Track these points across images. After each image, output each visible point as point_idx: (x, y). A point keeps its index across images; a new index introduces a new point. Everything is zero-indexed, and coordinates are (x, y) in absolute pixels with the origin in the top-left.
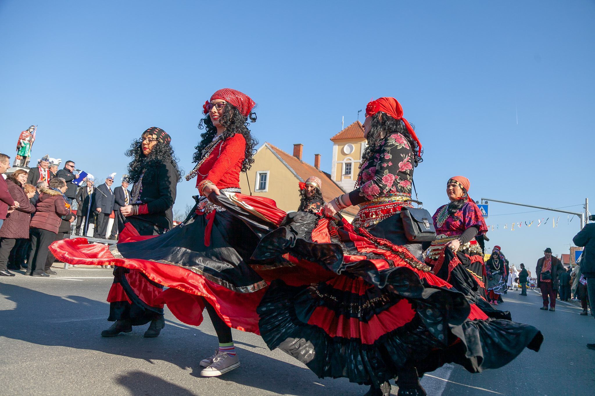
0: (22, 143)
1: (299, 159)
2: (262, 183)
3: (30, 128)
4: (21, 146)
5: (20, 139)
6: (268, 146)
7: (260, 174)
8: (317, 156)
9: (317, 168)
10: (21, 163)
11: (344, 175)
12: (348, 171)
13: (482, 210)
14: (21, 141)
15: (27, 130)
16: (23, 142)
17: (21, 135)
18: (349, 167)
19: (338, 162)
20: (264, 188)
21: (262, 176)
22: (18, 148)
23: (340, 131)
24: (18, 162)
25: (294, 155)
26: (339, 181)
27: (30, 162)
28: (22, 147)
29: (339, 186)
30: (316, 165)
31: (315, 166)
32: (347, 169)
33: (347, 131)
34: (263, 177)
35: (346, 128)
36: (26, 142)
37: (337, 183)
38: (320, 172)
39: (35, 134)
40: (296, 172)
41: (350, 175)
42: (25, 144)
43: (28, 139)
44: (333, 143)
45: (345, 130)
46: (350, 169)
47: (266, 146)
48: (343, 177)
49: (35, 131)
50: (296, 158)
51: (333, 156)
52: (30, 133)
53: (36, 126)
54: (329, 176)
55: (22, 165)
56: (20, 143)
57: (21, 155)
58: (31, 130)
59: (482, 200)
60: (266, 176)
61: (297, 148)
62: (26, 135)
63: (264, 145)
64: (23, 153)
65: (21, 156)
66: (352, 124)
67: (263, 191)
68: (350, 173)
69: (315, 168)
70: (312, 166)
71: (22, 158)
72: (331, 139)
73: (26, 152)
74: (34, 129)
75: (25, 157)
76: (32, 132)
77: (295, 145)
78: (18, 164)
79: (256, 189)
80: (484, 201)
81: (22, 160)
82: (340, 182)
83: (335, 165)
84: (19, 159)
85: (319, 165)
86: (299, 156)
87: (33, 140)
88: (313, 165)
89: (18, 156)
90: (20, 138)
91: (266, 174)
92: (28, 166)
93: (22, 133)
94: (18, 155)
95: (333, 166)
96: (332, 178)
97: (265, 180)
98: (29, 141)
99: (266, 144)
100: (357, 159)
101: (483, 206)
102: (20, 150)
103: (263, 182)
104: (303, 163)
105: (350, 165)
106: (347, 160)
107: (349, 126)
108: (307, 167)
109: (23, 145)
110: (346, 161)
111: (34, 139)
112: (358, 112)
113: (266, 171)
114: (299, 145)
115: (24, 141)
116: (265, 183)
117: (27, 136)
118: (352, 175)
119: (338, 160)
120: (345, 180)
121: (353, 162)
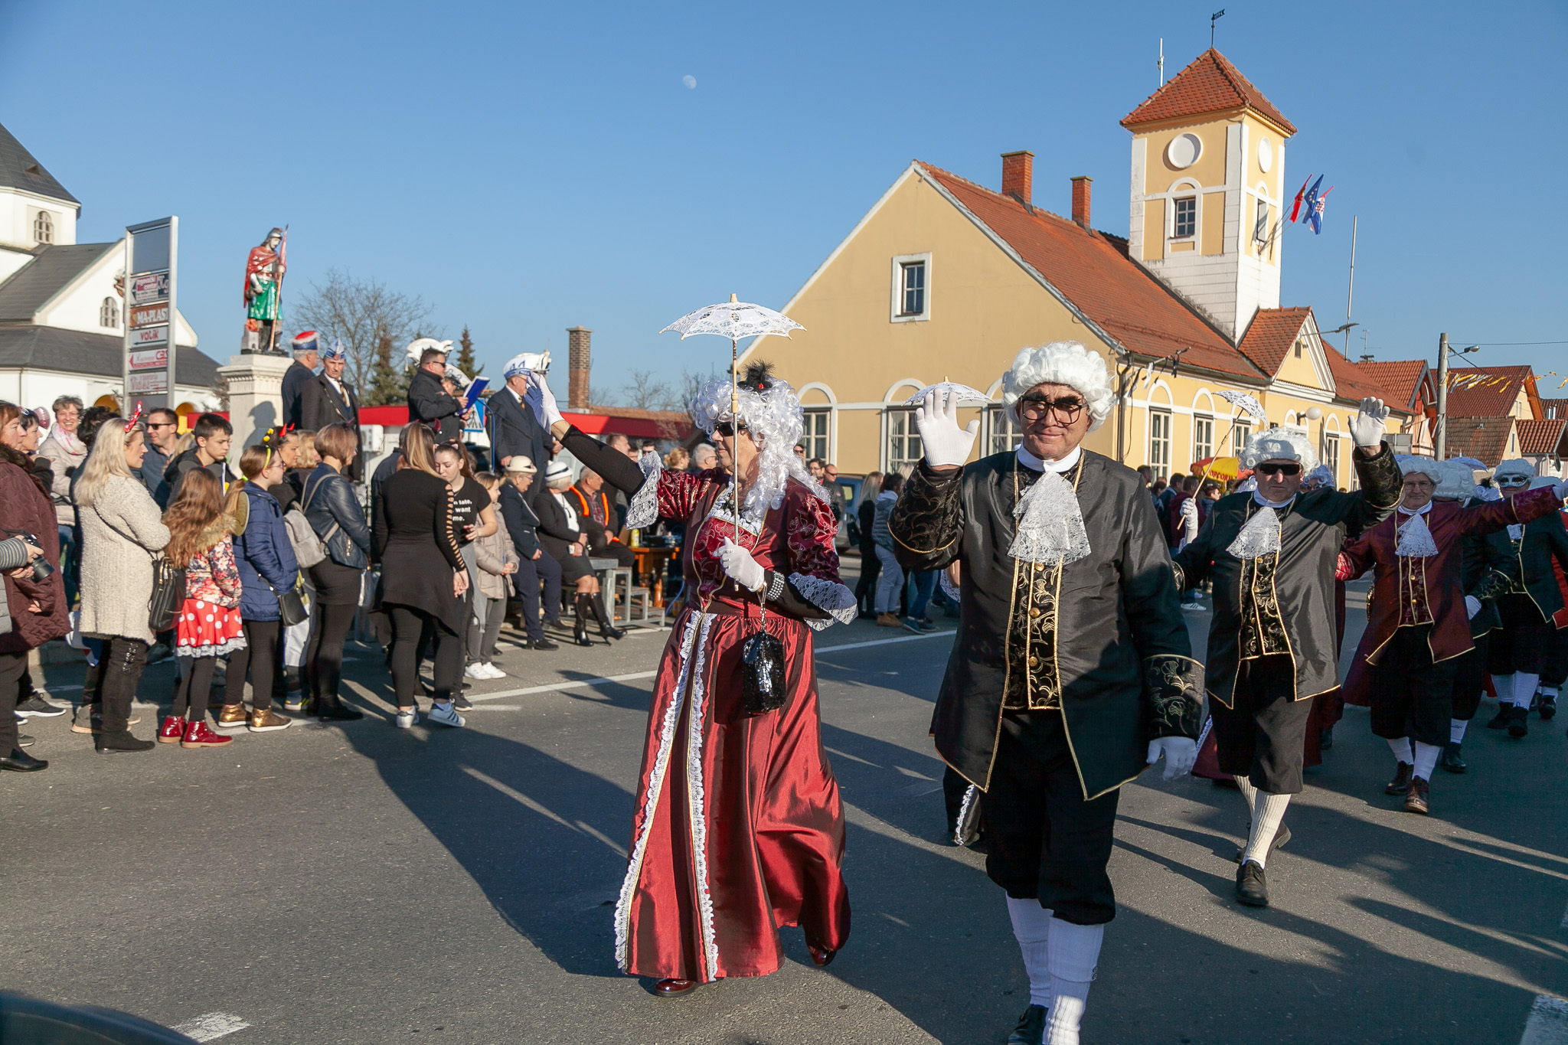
0: (257, 283)
1: (1022, 201)
2: (910, 295)
3: (270, 237)
4: (255, 292)
5: (249, 272)
6: (922, 172)
7: (903, 265)
8: (1079, 183)
9: (1081, 225)
10: (261, 339)
11: (1171, 238)
12: (1186, 224)
14: (253, 276)
15: (264, 245)
16: (258, 279)
17: (251, 260)
18: (1187, 212)
19: (1150, 198)
20: (919, 310)
21: (911, 272)
22: (248, 299)
23: (1152, 91)
24: (254, 339)
25: (1005, 192)
26: (1155, 262)
27: (281, 333)
28: (259, 294)
29: (1157, 277)
30: (1079, 213)
31: (1074, 217)
32: (1181, 217)
33: (1178, 87)
34: (915, 272)
35: (1172, 76)
36: (265, 278)
37: (1150, 267)
38: (1092, 236)
39: (284, 251)
40: (1017, 252)
41: (1192, 238)
42: (262, 284)
43: (269, 268)
44: (1132, 132)
45: (1169, 86)
46: (1192, 217)
47: (915, 171)
48: (1168, 245)
49: (285, 244)
50: (1013, 200)
51: (1133, 177)
52: (273, 249)
53: (282, 226)
54: (1121, 245)
55: (264, 344)
56: (249, 284)
57: (259, 316)
58: (274, 242)
60: (921, 271)
61: (1015, 167)
62: (261, 259)
63: (911, 171)
64: (262, 311)
65: (257, 320)
66: (1191, 60)
67: (917, 318)
68: (1191, 231)
69: (1075, 224)
70: (1064, 218)
71: (260, 325)
72: (1121, 123)
73: (269, 307)
74: (280, 238)
75: (268, 323)
76: (276, 246)
77: (1004, 157)
78: (254, 346)
79: (893, 315)
81: (261, 332)
82: (1159, 265)
83: (1140, 209)
84: (255, 330)
85: (1086, 214)
86: (1022, 191)
87: (281, 269)
88: (1066, 213)
89: (252, 320)
90: (248, 270)
91: (922, 262)
92: (277, 345)
93: (253, 253)
94: (249, 318)
95: (1133, 213)
96: (1131, 253)
97: (921, 283)
98: (273, 276)
99: (915, 166)
100: (1214, 184)
102: (254, 302)
103: (915, 289)
104: (1035, 214)
105: (1192, 205)
106: (1179, 189)
107: (1182, 68)
108: (1049, 227)
109: (259, 288)
110: (1175, 192)
111: (285, 267)
112: (1213, 19)
113: (921, 253)
114: (1023, 154)
115: (260, 277)
116: (920, 293)
117: (264, 263)
118: (1198, 237)
119: (1151, 189)
120: (1178, 254)
121: (1199, 193)
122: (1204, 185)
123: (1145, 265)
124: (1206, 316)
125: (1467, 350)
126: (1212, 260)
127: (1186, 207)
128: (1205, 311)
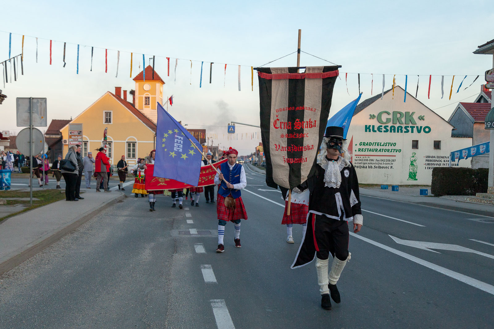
2: (107, 119)
6: (110, 94)
7: (105, 112)
8: (125, 92)
11: (144, 105)
13: (231, 129)
19: (139, 96)
20: (110, 122)
21: (107, 114)
25: (116, 95)
26: (141, 109)
29: (142, 113)
32: (146, 101)
37: (140, 111)
44: (135, 82)
46: (149, 101)
47: (108, 94)
59: (232, 122)
60: (110, 114)
61: (118, 90)
72: (133, 79)
77: (116, 87)
79: (103, 122)
80: (233, 124)
82: (142, 110)
83: (137, 98)
86: (120, 95)
91: (111, 112)
96: (136, 107)
97: (110, 116)
100: (153, 95)
101: (232, 126)
106: (146, 95)
110: (144, 96)
112: (150, 59)
113: (110, 110)
114: (120, 87)
116: (110, 118)
118: (150, 105)
119: (139, 94)
120: (146, 108)
121: (150, 96)
122: (151, 95)
123: (139, 110)
124: (152, 122)
125: (185, 125)
126: (153, 110)
127: (147, 98)
128: (152, 121)
